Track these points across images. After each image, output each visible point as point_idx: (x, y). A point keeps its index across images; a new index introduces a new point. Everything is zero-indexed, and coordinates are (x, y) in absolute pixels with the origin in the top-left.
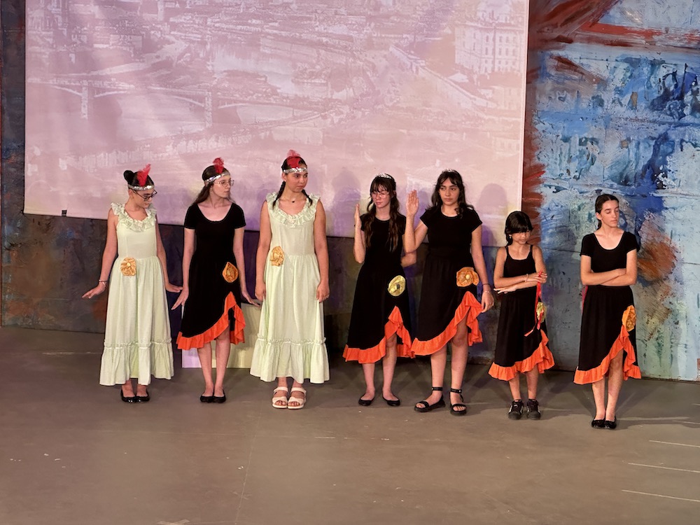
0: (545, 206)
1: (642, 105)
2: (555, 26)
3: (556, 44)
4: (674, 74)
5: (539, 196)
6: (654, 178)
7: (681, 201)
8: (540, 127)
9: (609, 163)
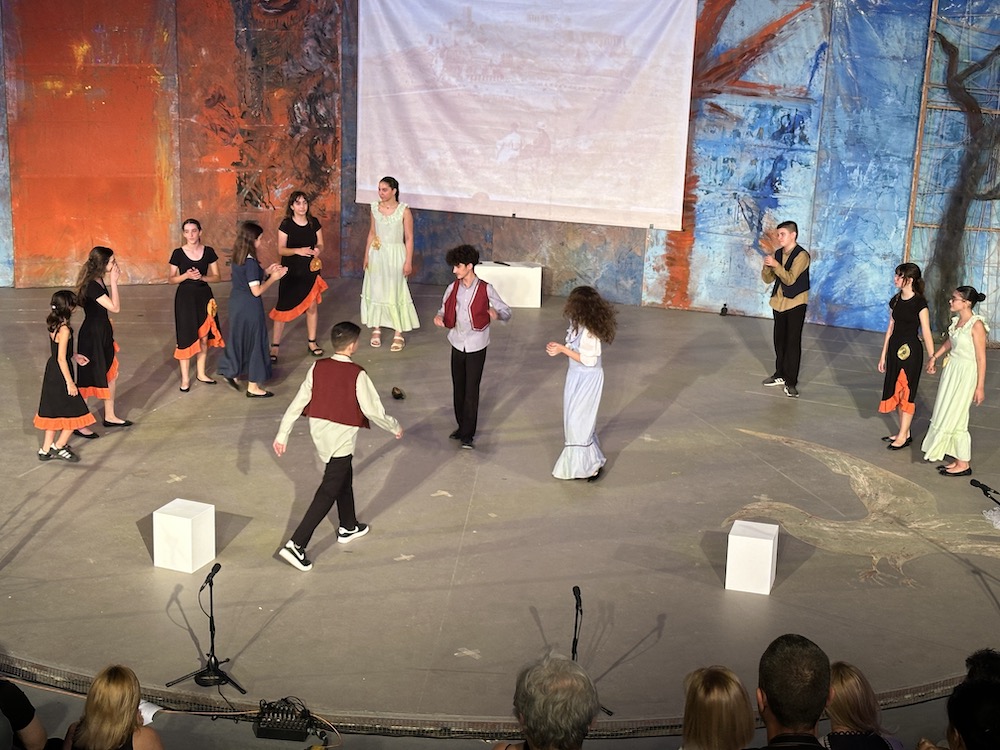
0: (699, 203)
1: (766, 136)
2: (710, 82)
3: (709, 95)
4: (789, 115)
5: (695, 196)
6: (772, 186)
7: (790, 201)
8: (697, 150)
9: (742, 175)
